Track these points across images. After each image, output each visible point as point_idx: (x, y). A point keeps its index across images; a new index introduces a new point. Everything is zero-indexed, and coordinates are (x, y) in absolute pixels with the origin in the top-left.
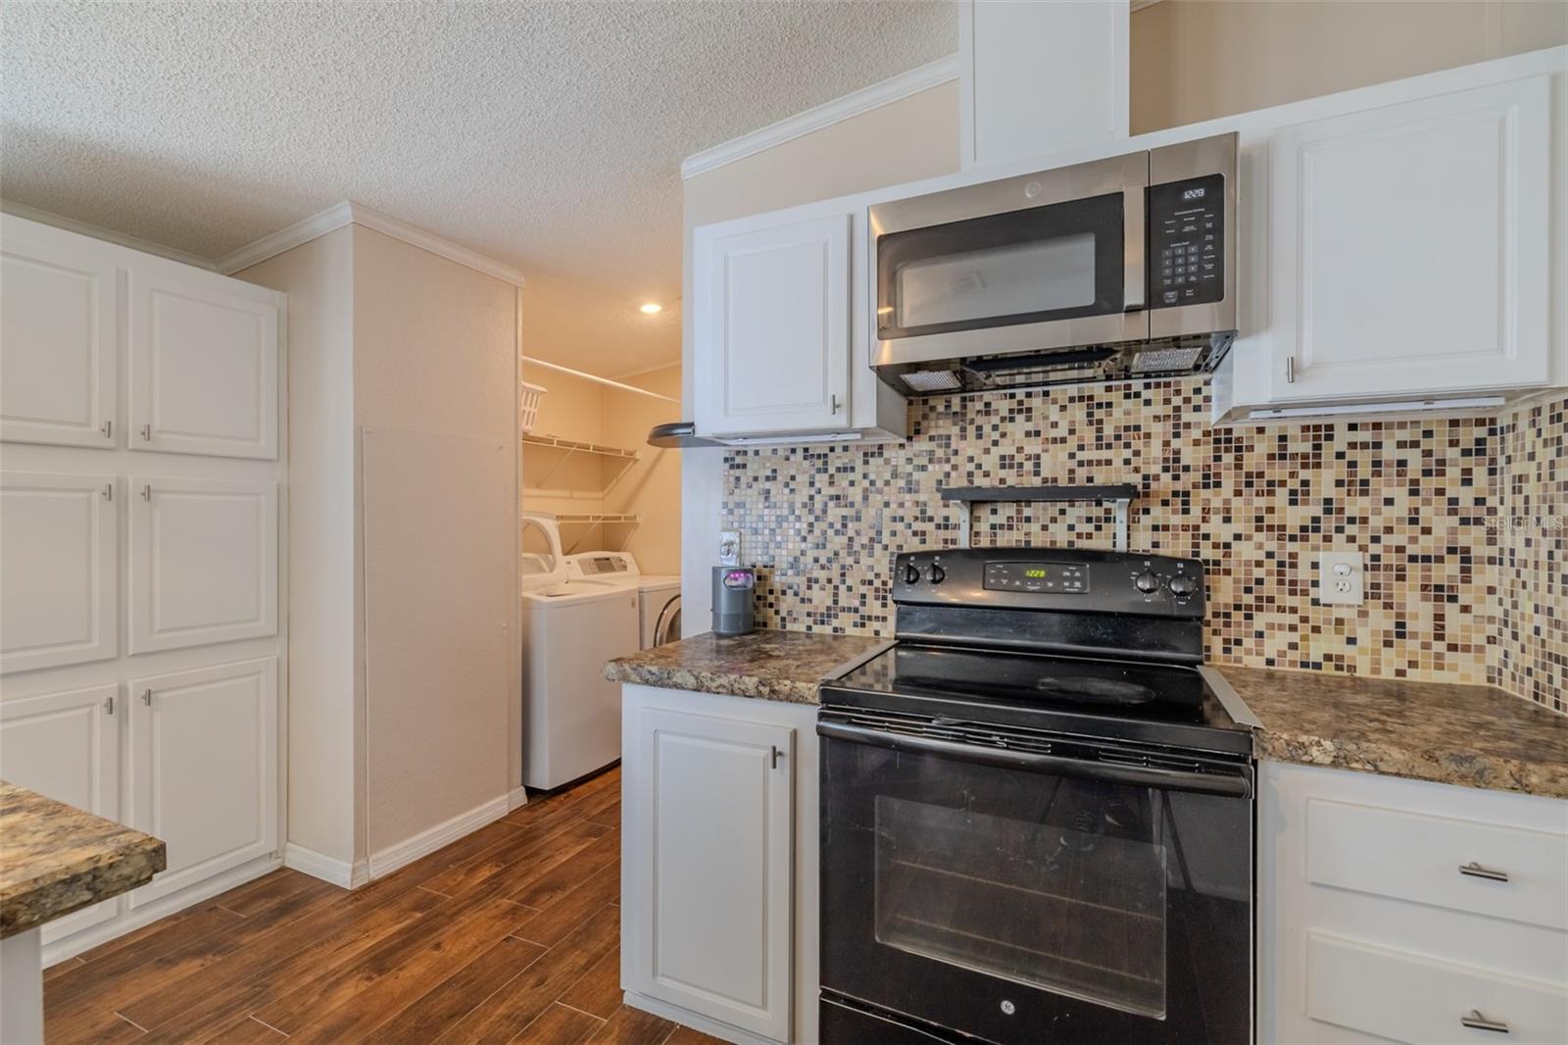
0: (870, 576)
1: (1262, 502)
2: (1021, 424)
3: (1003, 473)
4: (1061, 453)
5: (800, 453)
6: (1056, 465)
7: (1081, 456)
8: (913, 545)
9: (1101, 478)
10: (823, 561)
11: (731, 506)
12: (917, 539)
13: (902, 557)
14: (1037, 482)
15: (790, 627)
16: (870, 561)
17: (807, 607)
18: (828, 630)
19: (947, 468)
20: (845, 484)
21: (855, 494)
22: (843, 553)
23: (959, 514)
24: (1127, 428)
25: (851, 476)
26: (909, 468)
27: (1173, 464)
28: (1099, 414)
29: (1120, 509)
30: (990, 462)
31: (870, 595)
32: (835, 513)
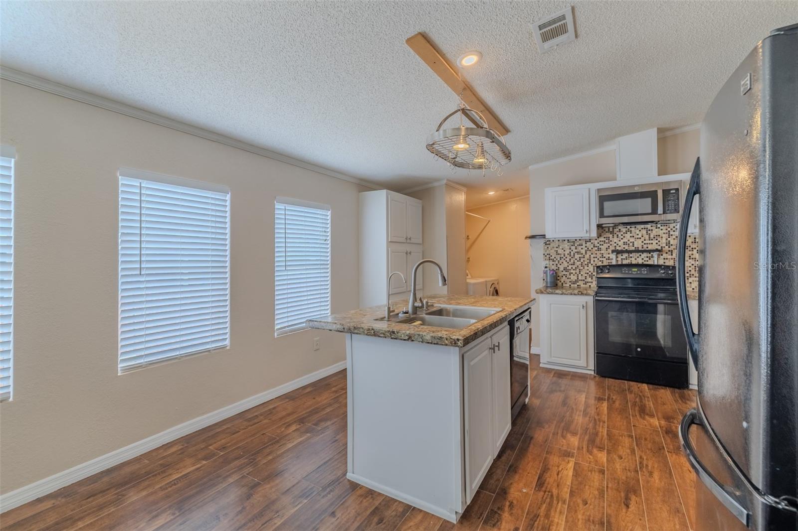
0: (588, 272)
1: (691, 253)
2: (629, 234)
3: (624, 246)
4: (640, 241)
5: (566, 242)
6: (638, 244)
7: (645, 242)
8: (600, 264)
9: (650, 247)
10: (574, 268)
11: (546, 254)
12: (601, 263)
13: (598, 267)
14: (633, 248)
15: (564, 285)
16: (588, 268)
17: (569, 280)
18: (576, 285)
19: (609, 245)
20: (580, 249)
21: (583, 251)
22: (580, 266)
23: (613, 256)
24: (657, 236)
25: (582, 247)
26: (598, 245)
27: (668, 244)
28: (649, 232)
29: (655, 254)
30: (621, 243)
31: (588, 277)
32: (577, 256)
